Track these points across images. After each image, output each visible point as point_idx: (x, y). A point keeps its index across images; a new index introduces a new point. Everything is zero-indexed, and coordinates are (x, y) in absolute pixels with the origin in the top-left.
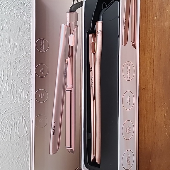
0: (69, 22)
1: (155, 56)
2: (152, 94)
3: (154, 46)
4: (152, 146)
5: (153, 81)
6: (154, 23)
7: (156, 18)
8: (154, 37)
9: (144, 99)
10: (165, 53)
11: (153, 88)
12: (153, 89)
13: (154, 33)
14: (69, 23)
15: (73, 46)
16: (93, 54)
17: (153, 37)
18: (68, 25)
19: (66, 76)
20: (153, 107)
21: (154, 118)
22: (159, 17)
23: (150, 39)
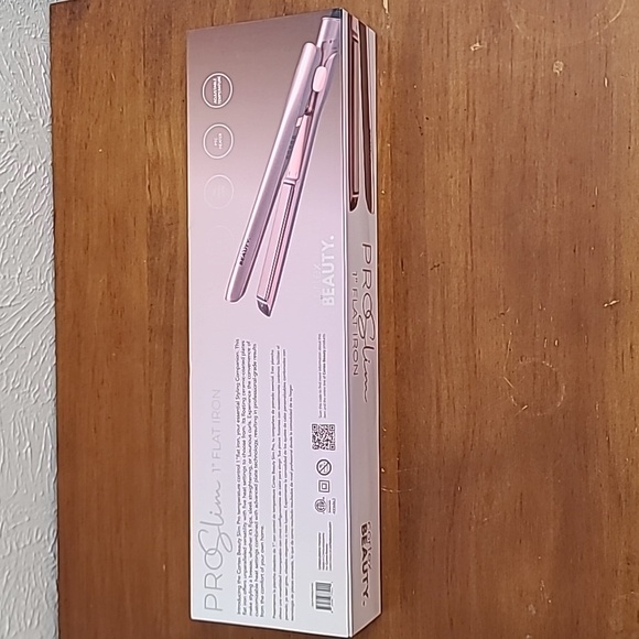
1: (474, 165)
2: (466, 281)
3: (473, 133)
5: (468, 240)
6: (471, 62)
7: (478, 45)
8: (471, 104)
9: (439, 298)
10: (508, 157)
11: (470, 262)
12: (469, 267)
13: (471, 92)
17: (468, 106)
20: (469, 323)
21: (472, 355)
22: (489, 45)
23: (456, 111)
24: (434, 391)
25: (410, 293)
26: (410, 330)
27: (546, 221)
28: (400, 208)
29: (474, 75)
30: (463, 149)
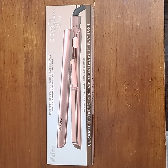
1: (117, 46)
2: (115, 74)
3: (117, 38)
4: (114, 114)
5: (116, 64)
6: (117, 20)
7: (118, 16)
8: (117, 31)
10: (126, 44)
11: (116, 70)
12: (116, 71)
20: (116, 85)
21: (117, 93)
22: (121, 16)
23: (113, 32)
24: (107, 102)
25: (100, 77)
26: (100, 86)
27: (135, 61)
28: (98, 55)
29: (117, 23)
30: (115, 41)
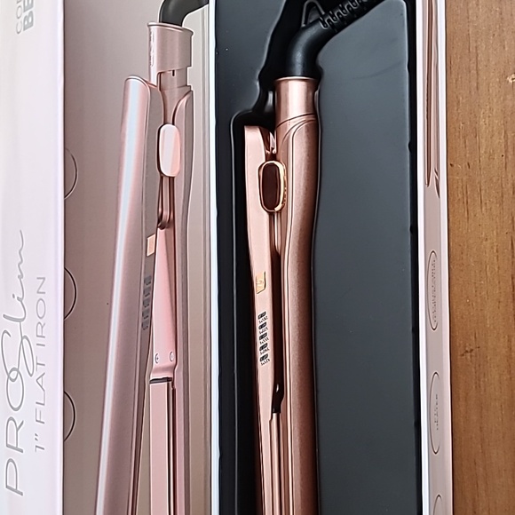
0: (159, 68)
13: (509, 134)
14: (160, 73)
15: (173, 178)
16: (266, 216)
17: (506, 151)
18: (154, 81)
19: (148, 315)
